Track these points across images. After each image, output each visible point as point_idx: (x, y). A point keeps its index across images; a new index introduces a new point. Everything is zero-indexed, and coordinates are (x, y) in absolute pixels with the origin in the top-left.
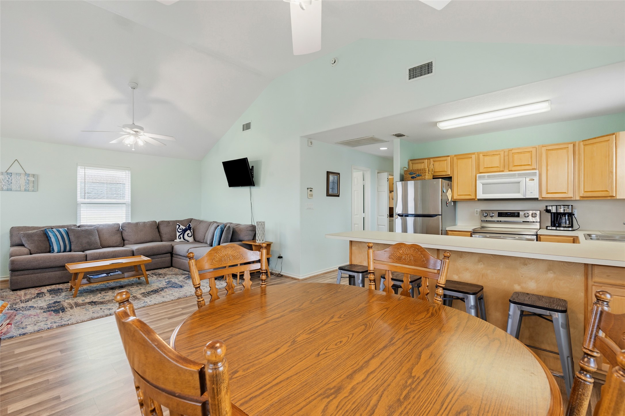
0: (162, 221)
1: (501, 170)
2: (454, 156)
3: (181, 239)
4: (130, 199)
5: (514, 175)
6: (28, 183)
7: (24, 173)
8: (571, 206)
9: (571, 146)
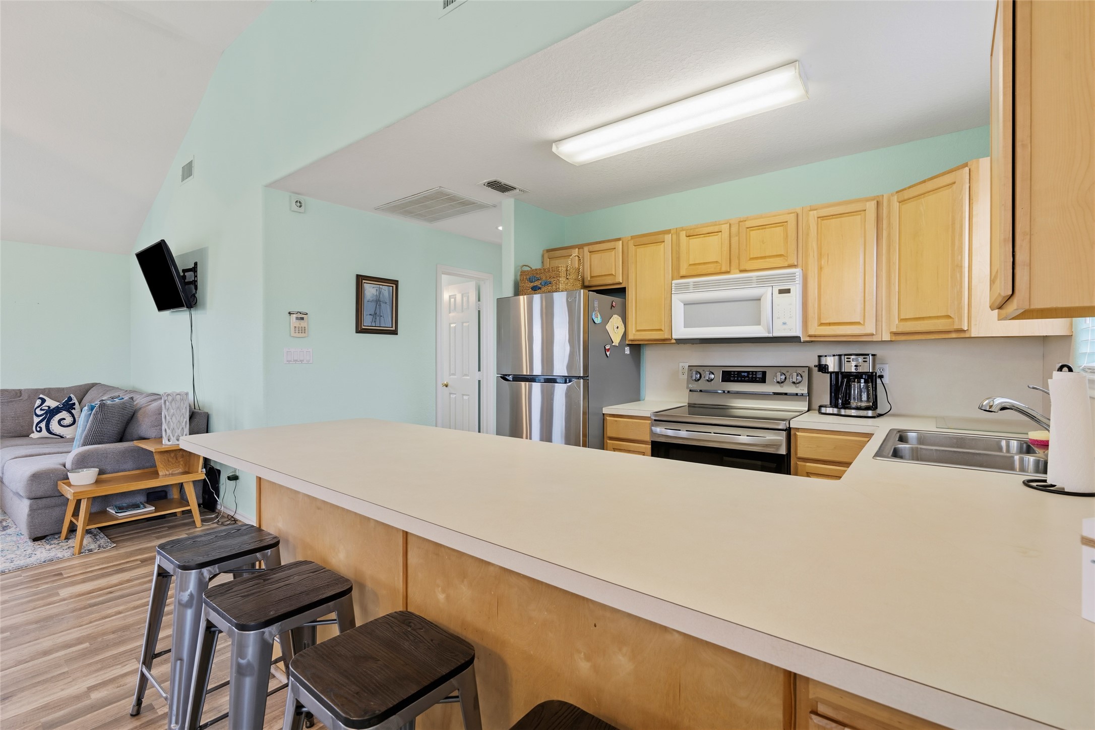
1: (724, 269)
2: (630, 238)
3: (40, 431)
5: (748, 281)
8: (873, 355)
9: (871, 206)
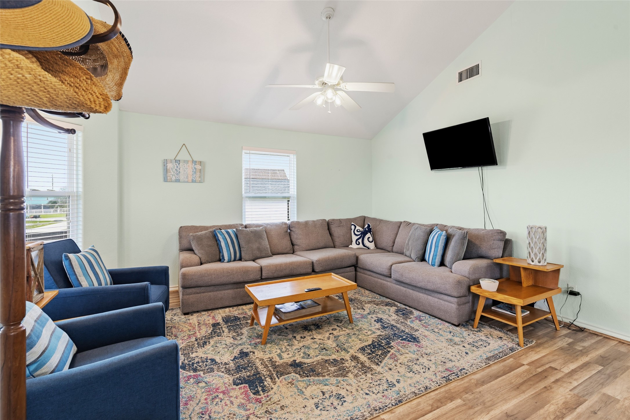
0: (333, 220)
3: (359, 244)
4: (295, 190)
6: (195, 173)
7: (192, 160)
